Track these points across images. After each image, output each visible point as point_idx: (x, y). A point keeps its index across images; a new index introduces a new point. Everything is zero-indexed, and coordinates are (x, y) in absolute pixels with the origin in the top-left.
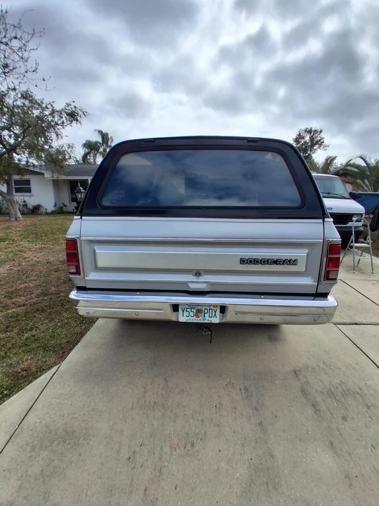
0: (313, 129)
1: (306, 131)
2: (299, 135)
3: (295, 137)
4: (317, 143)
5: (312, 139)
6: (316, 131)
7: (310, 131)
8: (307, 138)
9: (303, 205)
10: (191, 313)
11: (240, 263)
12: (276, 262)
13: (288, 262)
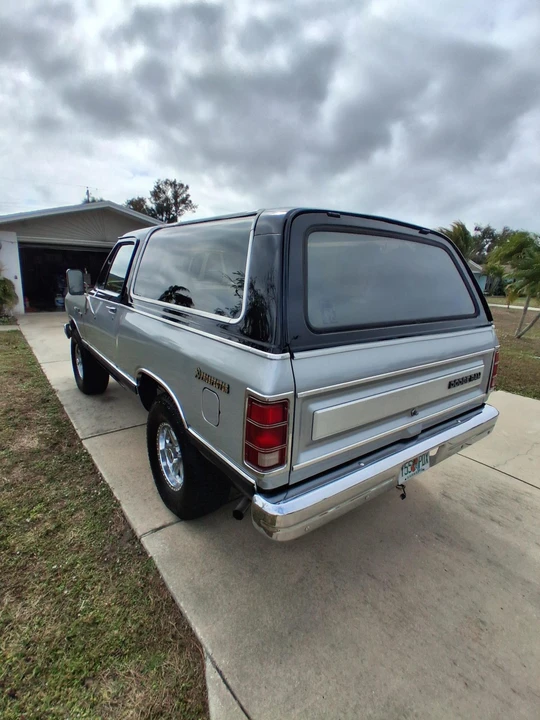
0: (178, 182)
1: (166, 183)
2: (158, 187)
3: (152, 190)
4: (184, 201)
5: (176, 196)
6: (182, 185)
7: (173, 184)
8: (170, 193)
9: (477, 312)
10: (409, 468)
11: (449, 387)
12: (471, 378)
13: (477, 376)
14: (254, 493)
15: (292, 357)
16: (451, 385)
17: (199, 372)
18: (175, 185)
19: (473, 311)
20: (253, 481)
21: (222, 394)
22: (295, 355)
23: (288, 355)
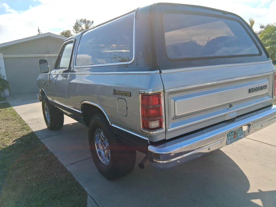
0: (87, 20)
2: (77, 23)
6: (89, 22)
8: (83, 26)
9: (260, 53)
10: (232, 136)
11: (249, 92)
12: (261, 88)
13: (265, 87)
14: (149, 145)
15: (160, 72)
16: (250, 91)
17: (115, 91)
18: (86, 22)
19: (258, 52)
20: (147, 139)
21: (127, 98)
22: (162, 71)
23: (158, 71)
